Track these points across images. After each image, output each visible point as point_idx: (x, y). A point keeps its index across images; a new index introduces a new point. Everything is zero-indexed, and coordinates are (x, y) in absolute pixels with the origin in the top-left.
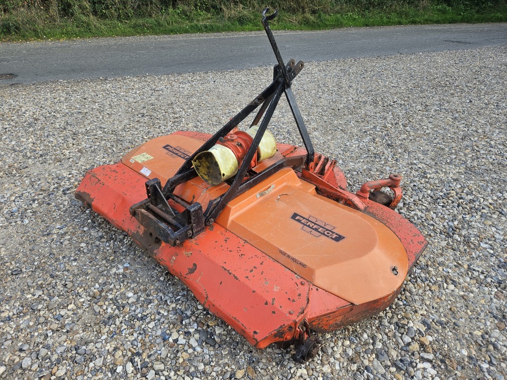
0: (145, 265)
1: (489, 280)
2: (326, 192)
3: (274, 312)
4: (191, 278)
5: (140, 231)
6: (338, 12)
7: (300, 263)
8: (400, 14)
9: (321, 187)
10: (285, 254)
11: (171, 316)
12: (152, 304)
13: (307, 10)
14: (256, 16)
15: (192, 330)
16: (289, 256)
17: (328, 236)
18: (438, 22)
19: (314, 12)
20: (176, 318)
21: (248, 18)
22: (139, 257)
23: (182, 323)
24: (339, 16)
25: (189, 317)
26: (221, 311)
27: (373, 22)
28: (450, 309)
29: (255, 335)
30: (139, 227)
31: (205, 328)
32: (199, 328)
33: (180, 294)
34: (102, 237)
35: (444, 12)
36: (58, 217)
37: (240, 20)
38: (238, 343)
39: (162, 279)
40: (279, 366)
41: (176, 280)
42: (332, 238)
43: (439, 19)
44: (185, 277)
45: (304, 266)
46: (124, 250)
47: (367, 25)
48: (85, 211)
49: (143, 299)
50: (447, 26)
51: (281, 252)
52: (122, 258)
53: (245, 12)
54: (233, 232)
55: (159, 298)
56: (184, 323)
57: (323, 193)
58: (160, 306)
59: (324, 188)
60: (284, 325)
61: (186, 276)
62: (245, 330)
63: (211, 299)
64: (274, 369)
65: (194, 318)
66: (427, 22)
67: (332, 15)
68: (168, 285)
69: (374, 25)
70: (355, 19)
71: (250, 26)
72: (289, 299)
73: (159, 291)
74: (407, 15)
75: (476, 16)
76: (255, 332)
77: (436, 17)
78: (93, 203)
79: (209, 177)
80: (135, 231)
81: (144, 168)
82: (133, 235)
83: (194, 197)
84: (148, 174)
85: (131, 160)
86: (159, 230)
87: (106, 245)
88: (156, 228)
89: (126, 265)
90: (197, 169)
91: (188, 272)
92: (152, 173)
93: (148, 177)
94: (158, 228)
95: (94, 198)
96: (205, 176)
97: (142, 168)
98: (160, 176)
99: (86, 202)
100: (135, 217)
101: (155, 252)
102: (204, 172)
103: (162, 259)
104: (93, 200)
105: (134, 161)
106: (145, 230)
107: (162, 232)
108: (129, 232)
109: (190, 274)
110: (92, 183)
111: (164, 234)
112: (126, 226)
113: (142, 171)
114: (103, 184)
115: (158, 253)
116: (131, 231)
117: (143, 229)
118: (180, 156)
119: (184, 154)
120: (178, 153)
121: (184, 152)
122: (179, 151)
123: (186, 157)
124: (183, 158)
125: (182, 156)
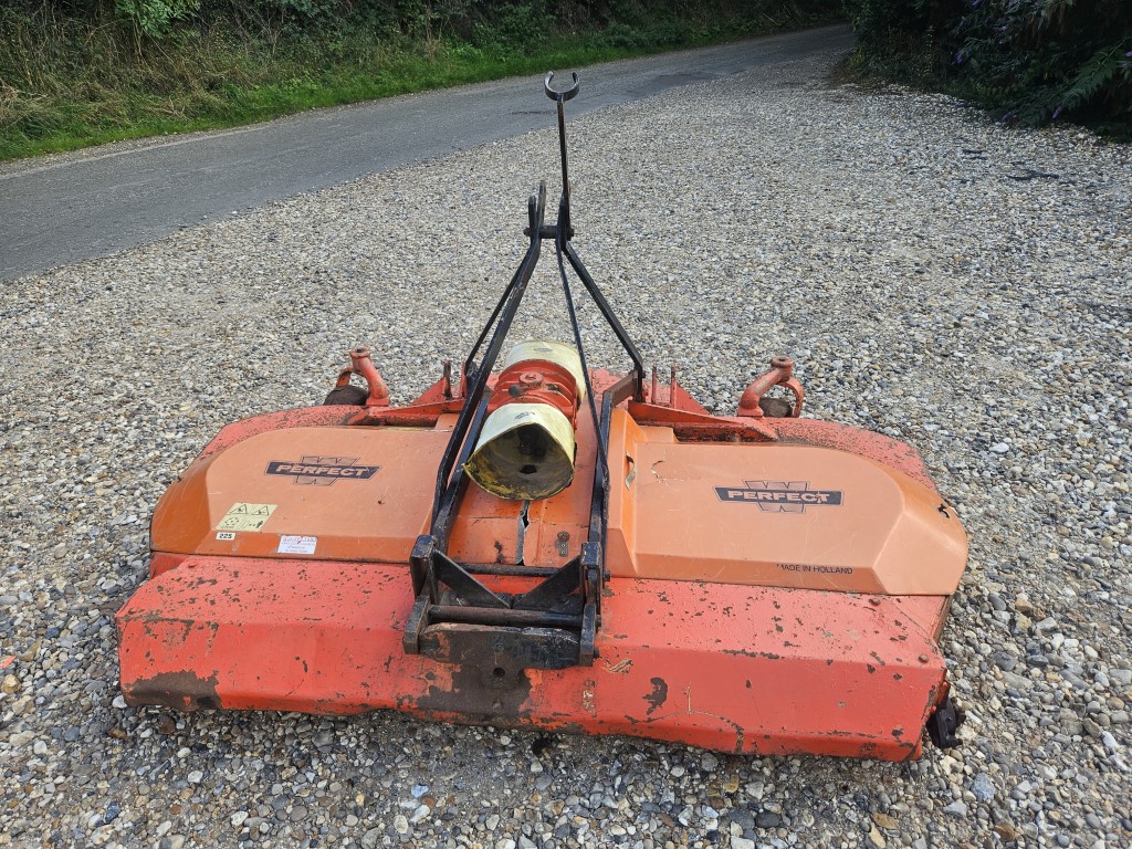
0: (461, 765)
1: (987, 474)
2: (695, 431)
3: (898, 677)
4: (666, 715)
5: (438, 684)
6: (267, 81)
7: (838, 570)
8: (397, 72)
9: (680, 425)
10: (796, 567)
11: (646, 826)
12: (581, 832)
13: (194, 83)
14: (68, 110)
15: (713, 826)
16: (807, 568)
17: (815, 503)
18: (470, 80)
19: (212, 86)
20: (660, 823)
21: (48, 120)
22: (427, 756)
23: (681, 826)
24: (273, 88)
25: (681, 806)
26: (793, 740)
27: (353, 93)
28: (994, 540)
29: (900, 737)
30: (431, 676)
31: (729, 803)
32: (722, 812)
33: (612, 773)
34: (270, 769)
35: (471, 59)
36: (61, 796)
37: (28, 128)
38: (809, 789)
39: (536, 768)
40: (911, 778)
41: (569, 753)
42: (822, 503)
43: (472, 73)
44: (650, 720)
45: (847, 571)
46: (370, 762)
47: (345, 102)
48: (134, 738)
49: (550, 835)
50: (490, 87)
51: (785, 567)
52: (387, 784)
53: (34, 106)
54: (657, 577)
55: (579, 809)
56: (685, 822)
57: (688, 436)
58: (602, 825)
59: (687, 425)
60: (933, 687)
61: (652, 716)
62: (873, 740)
63: (751, 728)
64: (911, 789)
65: (691, 801)
66: (452, 81)
67: (257, 87)
68: (564, 772)
69: (358, 100)
70: (312, 92)
71: (61, 138)
72: (892, 639)
73: (563, 796)
74: (411, 71)
75: (528, 61)
76: (895, 733)
77: (465, 70)
78: (218, 689)
79: (508, 487)
80: (424, 691)
81: (283, 538)
82: (423, 705)
83: (499, 547)
84: (308, 547)
85: (219, 534)
86: (529, 648)
87: (307, 780)
88: (516, 648)
89: (418, 792)
90: (478, 479)
91: (651, 705)
92: (321, 541)
93: (317, 557)
94: (523, 644)
95: (216, 673)
96: (498, 488)
97: (275, 540)
98: (354, 540)
99: (189, 699)
100: (424, 653)
101: (522, 708)
102: (489, 480)
103: (555, 714)
104: (213, 681)
105: (233, 535)
106: (454, 675)
107: (544, 647)
108: (406, 701)
109: (658, 707)
110: (170, 639)
111: (553, 651)
112: (384, 694)
113: (283, 548)
114: (216, 626)
115: (533, 708)
116: (410, 697)
117: (447, 676)
118: (340, 476)
119: (343, 468)
120: (325, 470)
121: (338, 464)
122: (320, 466)
123: (360, 472)
124: (354, 476)
125: (342, 473)
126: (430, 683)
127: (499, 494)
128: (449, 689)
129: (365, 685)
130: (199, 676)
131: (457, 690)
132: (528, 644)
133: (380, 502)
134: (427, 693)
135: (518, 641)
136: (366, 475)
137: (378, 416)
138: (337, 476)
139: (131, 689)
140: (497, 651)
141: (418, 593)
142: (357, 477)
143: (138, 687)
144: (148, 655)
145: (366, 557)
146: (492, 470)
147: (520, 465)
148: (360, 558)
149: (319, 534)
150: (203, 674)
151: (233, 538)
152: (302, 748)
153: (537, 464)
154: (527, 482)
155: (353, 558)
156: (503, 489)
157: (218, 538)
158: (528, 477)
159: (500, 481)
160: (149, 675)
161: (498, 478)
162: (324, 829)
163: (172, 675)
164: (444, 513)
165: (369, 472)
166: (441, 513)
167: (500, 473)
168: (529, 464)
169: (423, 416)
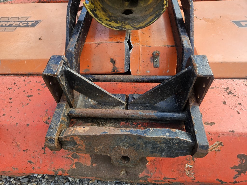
5: (81, 161)
30: (75, 156)
44: (236, 182)
79: (117, 22)
80: (72, 166)
82: (72, 173)
83: (113, 62)
86: (150, 146)
88: (139, 145)
90: (96, 16)
91: (237, 173)
94: (145, 143)
96: (110, 23)
100: (66, 149)
101: (141, 175)
102: (104, 18)
103: (165, 178)
107: (163, 145)
108: (60, 172)
109: (242, 174)
111: (170, 147)
115: (149, 175)
116: (63, 170)
118: (19, 26)
119: (21, 22)
120: (11, 23)
121: (19, 20)
122: (9, 22)
123: (30, 24)
124: (27, 26)
125: (21, 24)
126: (76, 160)
127: (111, 27)
128: (89, 164)
129: (31, 163)
131: (94, 165)
132: (150, 143)
133: (40, 39)
134: (74, 167)
135: (140, 141)
136: (33, 25)
138: (17, 26)
140: (123, 146)
141: (58, 100)
142: (28, 26)
146: (105, 12)
147: (122, 10)
148: (27, 72)
152: (12, 180)
153: (133, 9)
154: (129, 19)
156: (113, 24)
158: (128, 16)
159: (111, 18)
161: (109, 16)
164: (74, 40)
165: (35, 23)
166: (72, 40)
167: (111, 14)
168: (128, 8)
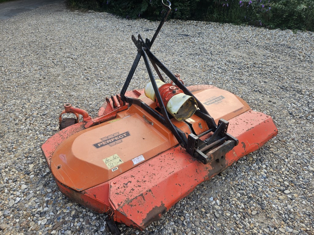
0: (211, 188)
7: (241, 109)
16: (237, 111)
17: (221, 99)
30: (207, 168)
51: (234, 112)
52: (204, 203)
61: (245, 150)
78: (165, 206)
81: (133, 160)
82: (209, 176)
83: (187, 133)
84: (142, 159)
85: (112, 170)
86: (227, 148)
87: (188, 216)
88: (225, 149)
89: (211, 199)
91: (244, 148)
92: (144, 155)
93: (146, 160)
95: (162, 202)
97: (131, 162)
98: (152, 150)
99: (160, 214)
101: (226, 164)
103: (231, 161)
104: (163, 205)
105: (117, 167)
106: (211, 165)
107: (229, 146)
108: (206, 177)
110: (140, 203)
111: (231, 146)
112: (201, 179)
113: (135, 163)
114: (150, 190)
115: (228, 162)
116: (206, 176)
117: (210, 166)
119: (118, 136)
122: (110, 139)
123: (125, 135)
126: (208, 170)
128: (212, 169)
129: (196, 180)
130: (159, 206)
131: (213, 168)
133: (144, 139)
134: (209, 173)
135: (225, 147)
137: (98, 121)
139: (143, 224)
140: (221, 152)
143: (145, 222)
144: (138, 212)
145: (159, 153)
148: (157, 154)
149: (142, 154)
150: (159, 205)
151: (118, 169)
152: (177, 211)
155: (156, 155)
157: (113, 171)
160: (145, 217)
162: (206, 222)
163: (150, 212)
165: (127, 134)
169: (112, 116)
